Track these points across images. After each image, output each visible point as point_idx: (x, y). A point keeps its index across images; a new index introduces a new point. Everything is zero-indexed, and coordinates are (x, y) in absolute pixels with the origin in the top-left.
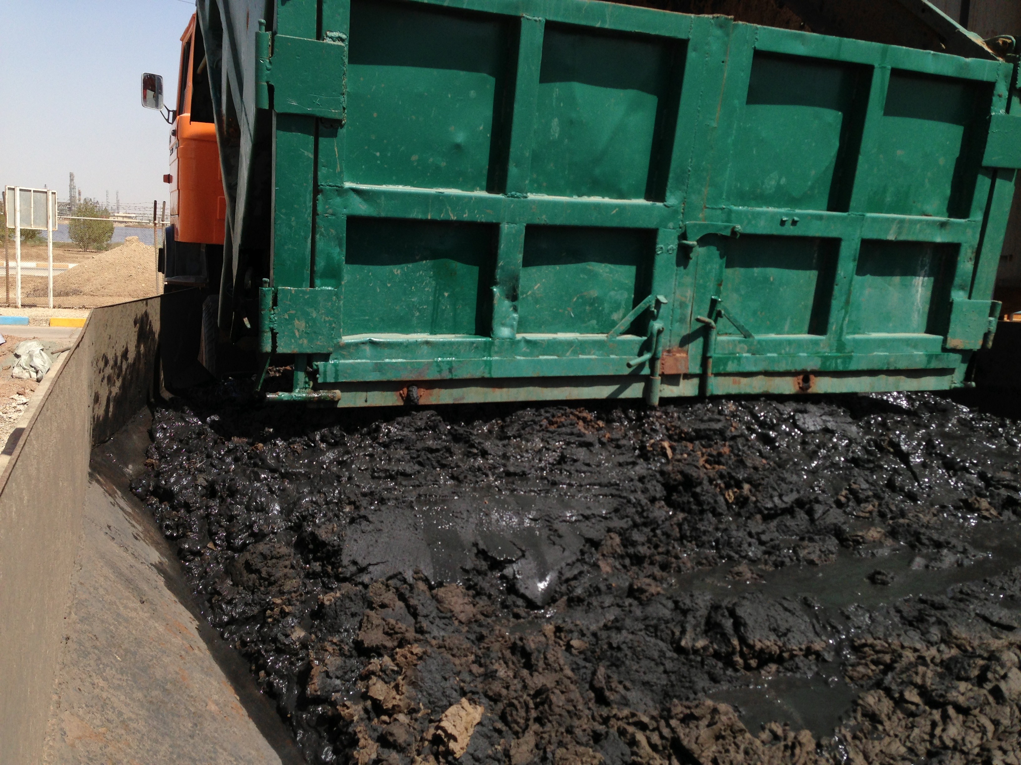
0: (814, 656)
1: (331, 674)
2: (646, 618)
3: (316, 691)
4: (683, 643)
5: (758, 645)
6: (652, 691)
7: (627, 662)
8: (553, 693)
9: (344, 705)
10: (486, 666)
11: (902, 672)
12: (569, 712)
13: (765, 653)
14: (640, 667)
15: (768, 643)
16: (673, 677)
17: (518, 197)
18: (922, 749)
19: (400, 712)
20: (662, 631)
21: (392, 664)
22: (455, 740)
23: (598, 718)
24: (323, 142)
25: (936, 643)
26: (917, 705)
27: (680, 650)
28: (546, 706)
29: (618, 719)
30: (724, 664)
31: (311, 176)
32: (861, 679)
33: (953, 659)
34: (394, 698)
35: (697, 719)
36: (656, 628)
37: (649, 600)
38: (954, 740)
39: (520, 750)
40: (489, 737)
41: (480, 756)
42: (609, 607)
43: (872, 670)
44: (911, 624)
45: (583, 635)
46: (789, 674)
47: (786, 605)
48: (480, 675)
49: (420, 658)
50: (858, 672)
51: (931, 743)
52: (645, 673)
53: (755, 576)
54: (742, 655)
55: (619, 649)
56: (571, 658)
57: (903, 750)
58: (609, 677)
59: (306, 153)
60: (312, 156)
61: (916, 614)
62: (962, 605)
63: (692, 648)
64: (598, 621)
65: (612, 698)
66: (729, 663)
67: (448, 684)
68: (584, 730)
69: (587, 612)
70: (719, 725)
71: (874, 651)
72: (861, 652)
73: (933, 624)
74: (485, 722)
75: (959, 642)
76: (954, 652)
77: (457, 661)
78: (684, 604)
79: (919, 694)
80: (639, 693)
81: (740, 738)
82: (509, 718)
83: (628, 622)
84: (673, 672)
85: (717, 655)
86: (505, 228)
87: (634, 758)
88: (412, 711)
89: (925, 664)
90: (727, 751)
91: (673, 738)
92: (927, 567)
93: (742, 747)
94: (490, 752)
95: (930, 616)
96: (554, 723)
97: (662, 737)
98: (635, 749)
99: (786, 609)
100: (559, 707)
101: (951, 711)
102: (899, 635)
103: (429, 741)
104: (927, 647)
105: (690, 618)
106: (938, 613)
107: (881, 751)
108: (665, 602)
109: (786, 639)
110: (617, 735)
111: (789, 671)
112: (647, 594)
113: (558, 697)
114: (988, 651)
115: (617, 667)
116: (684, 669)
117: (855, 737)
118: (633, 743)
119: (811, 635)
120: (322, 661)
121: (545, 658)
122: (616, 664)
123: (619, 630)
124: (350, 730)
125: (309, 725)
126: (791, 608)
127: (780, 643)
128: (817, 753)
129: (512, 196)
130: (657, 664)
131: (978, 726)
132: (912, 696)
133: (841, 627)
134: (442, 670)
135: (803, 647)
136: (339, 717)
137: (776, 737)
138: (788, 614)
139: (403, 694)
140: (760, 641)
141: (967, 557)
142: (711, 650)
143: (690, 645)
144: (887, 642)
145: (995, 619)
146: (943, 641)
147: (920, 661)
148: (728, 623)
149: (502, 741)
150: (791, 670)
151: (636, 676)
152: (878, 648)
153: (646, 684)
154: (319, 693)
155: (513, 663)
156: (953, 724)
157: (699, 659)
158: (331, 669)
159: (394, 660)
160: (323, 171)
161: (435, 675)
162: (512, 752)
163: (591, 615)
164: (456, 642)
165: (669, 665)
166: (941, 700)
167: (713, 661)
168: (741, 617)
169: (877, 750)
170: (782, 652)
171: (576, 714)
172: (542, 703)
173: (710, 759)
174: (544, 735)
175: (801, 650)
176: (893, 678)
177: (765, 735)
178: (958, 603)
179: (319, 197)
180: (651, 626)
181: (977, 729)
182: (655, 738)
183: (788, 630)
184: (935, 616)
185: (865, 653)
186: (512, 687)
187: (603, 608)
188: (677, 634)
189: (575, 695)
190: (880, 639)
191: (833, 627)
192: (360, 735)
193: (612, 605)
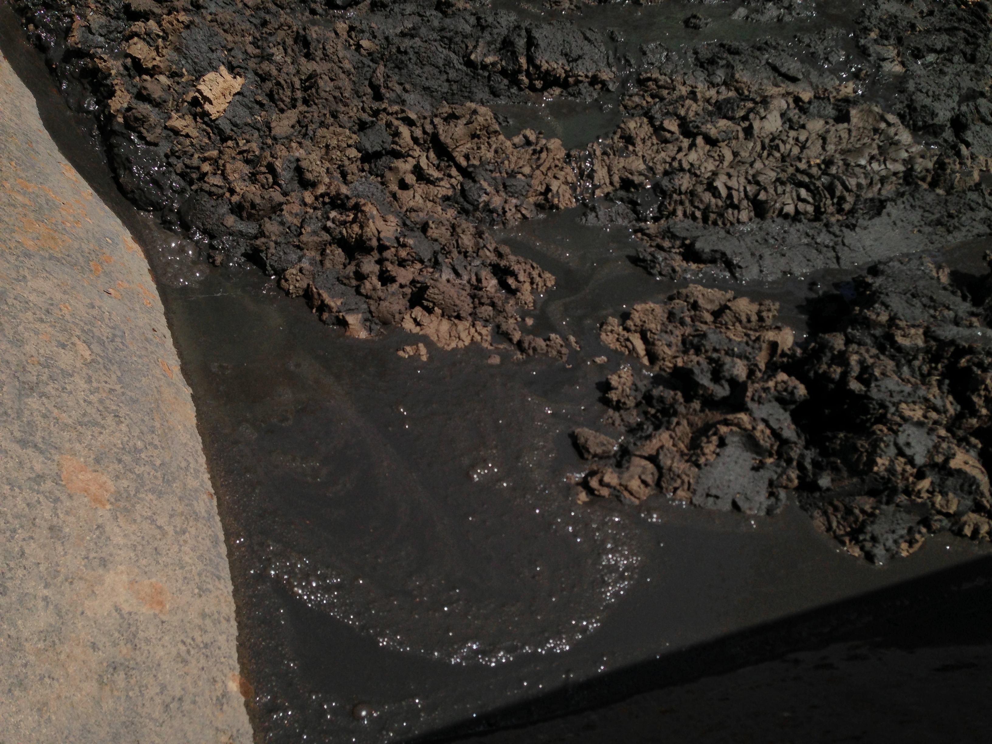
0: (600, 86)
1: (94, 31)
2: (442, 29)
3: (77, 44)
4: (473, 57)
5: (545, 66)
6: (432, 96)
7: (410, 66)
8: (321, 78)
9: (101, 58)
10: (263, 49)
11: (671, 104)
12: (335, 97)
13: (550, 75)
14: (423, 72)
15: (555, 66)
16: (455, 87)
18: (660, 168)
19: (161, 73)
20: (456, 44)
21: (158, 29)
22: (211, 103)
23: (368, 110)
25: (718, 85)
26: (672, 133)
27: (469, 63)
28: (314, 90)
29: (388, 114)
30: (510, 82)
32: (635, 108)
33: (728, 101)
34: (155, 59)
35: (457, 118)
36: (450, 40)
37: (454, 14)
38: (692, 165)
39: (281, 124)
40: (249, 108)
41: (238, 122)
42: (410, 15)
43: (647, 102)
44: (702, 66)
45: (375, 37)
46: (570, 98)
47: (588, 35)
48: (255, 56)
49: (187, 27)
50: (633, 102)
51: (670, 164)
52: (427, 79)
53: (572, 7)
54: (528, 75)
55: (406, 53)
56: (359, 57)
57: (642, 167)
58: (388, 76)
61: (709, 56)
62: (758, 53)
63: (481, 63)
64: (395, 27)
65: (388, 95)
66: (515, 82)
67: (214, 56)
68: (350, 117)
69: (387, 17)
70: (475, 124)
71: (657, 86)
72: (644, 86)
73: (722, 66)
74: (247, 94)
75: (738, 85)
76: (732, 94)
77: (230, 38)
78: (486, 21)
79: (679, 126)
80: (418, 96)
81: (494, 139)
82: (276, 97)
83: (423, 31)
84: (455, 82)
85: (504, 72)
87: (395, 146)
88: (173, 75)
89: (695, 100)
90: (479, 148)
91: (433, 133)
92: (747, 17)
93: (494, 147)
94: (249, 121)
95: (722, 59)
96: (320, 106)
97: (425, 132)
98: (397, 139)
99: (586, 38)
100: (326, 91)
101: (700, 140)
102: (685, 74)
103: (188, 102)
104: (708, 88)
105: (486, 34)
106: (730, 57)
107: (624, 167)
108: (467, 17)
109: (575, 65)
110: (384, 127)
111: (571, 96)
112: (454, 8)
113: (326, 82)
114: (761, 96)
115: (400, 69)
116: (466, 80)
117: (604, 153)
118: (397, 134)
119: (602, 65)
120: (84, 16)
121: (324, 48)
122: (399, 66)
123: (413, 37)
124: (108, 82)
125: (73, 77)
126: (593, 39)
127: (568, 68)
128: (565, 162)
130: (440, 72)
131: (719, 156)
132: (672, 125)
133: (633, 62)
134: (209, 41)
135: (590, 74)
136: (96, 70)
137: (528, 143)
138: (586, 42)
139: (163, 56)
140: (547, 62)
141: (791, 14)
142: (499, 66)
143: (479, 59)
144: (671, 79)
145: (784, 70)
146: (725, 83)
147: (692, 96)
148: (521, 43)
149: (263, 113)
150: (573, 95)
151: (418, 80)
152: (660, 83)
153: (426, 89)
154: (80, 46)
155: (293, 50)
156: (696, 151)
157: (486, 74)
158: (94, 26)
159: (160, 25)
161: (201, 45)
162: (273, 125)
163: (390, 20)
164: (228, 17)
165: (452, 74)
166: (695, 131)
167: (499, 78)
168: (535, 38)
169: (621, 165)
170: (567, 76)
171: (341, 100)
172: (310, 88)
173: (463, 153)
174: (307, 115)
175: (587, 76)
176: (660, 108)
177: (518, 140)
178: (755, 51)
180: (446, 37)
181: (717, 158)
182: (418, 133)
183: (580, 57)
184: (726, 59)
185: (648, 87)
186: (285, 70)
187: (403, 15)
188: (471, 47)
189: (345, 83)
190: (665, 75)
191: (627, 61)
192: (117, 88)
193: (414, 14)
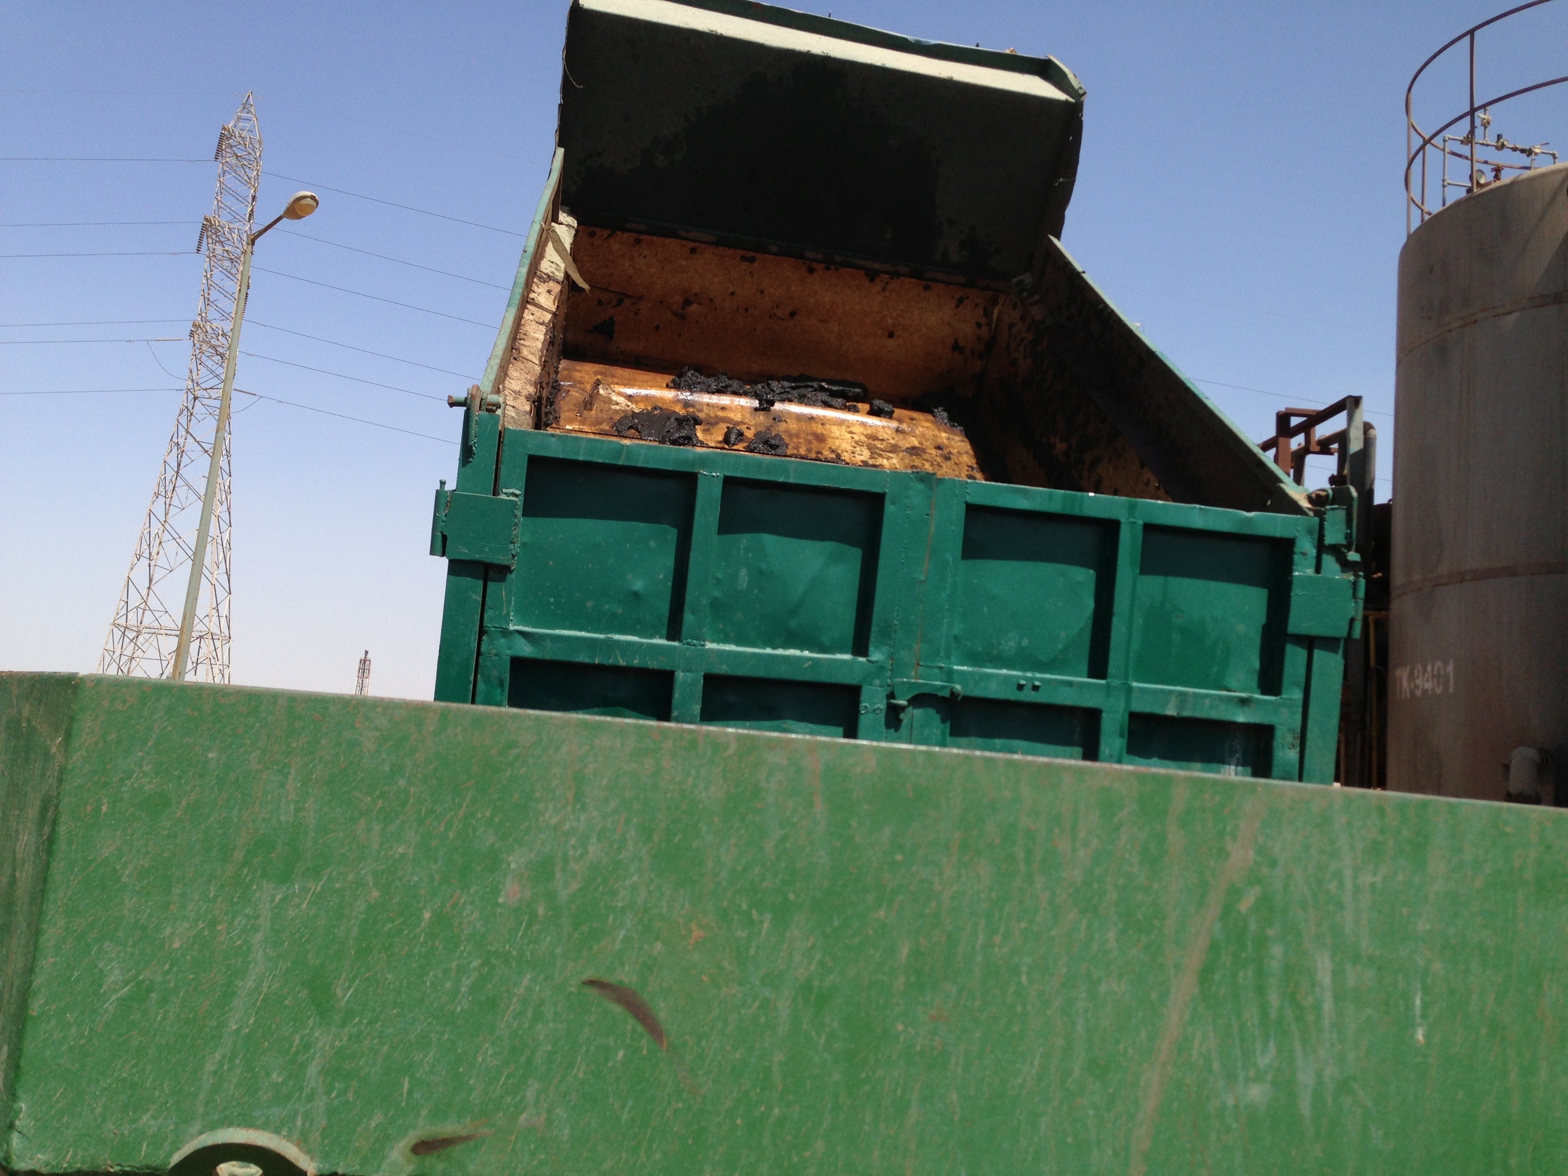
17: (694, 645)
24: (491, 586)
31: (477, 617)
59: (474, 596)
60: (480, 599)
86: (680, 676)
129: (688, 644)
160: (489, 613)
179: (484, 637)
